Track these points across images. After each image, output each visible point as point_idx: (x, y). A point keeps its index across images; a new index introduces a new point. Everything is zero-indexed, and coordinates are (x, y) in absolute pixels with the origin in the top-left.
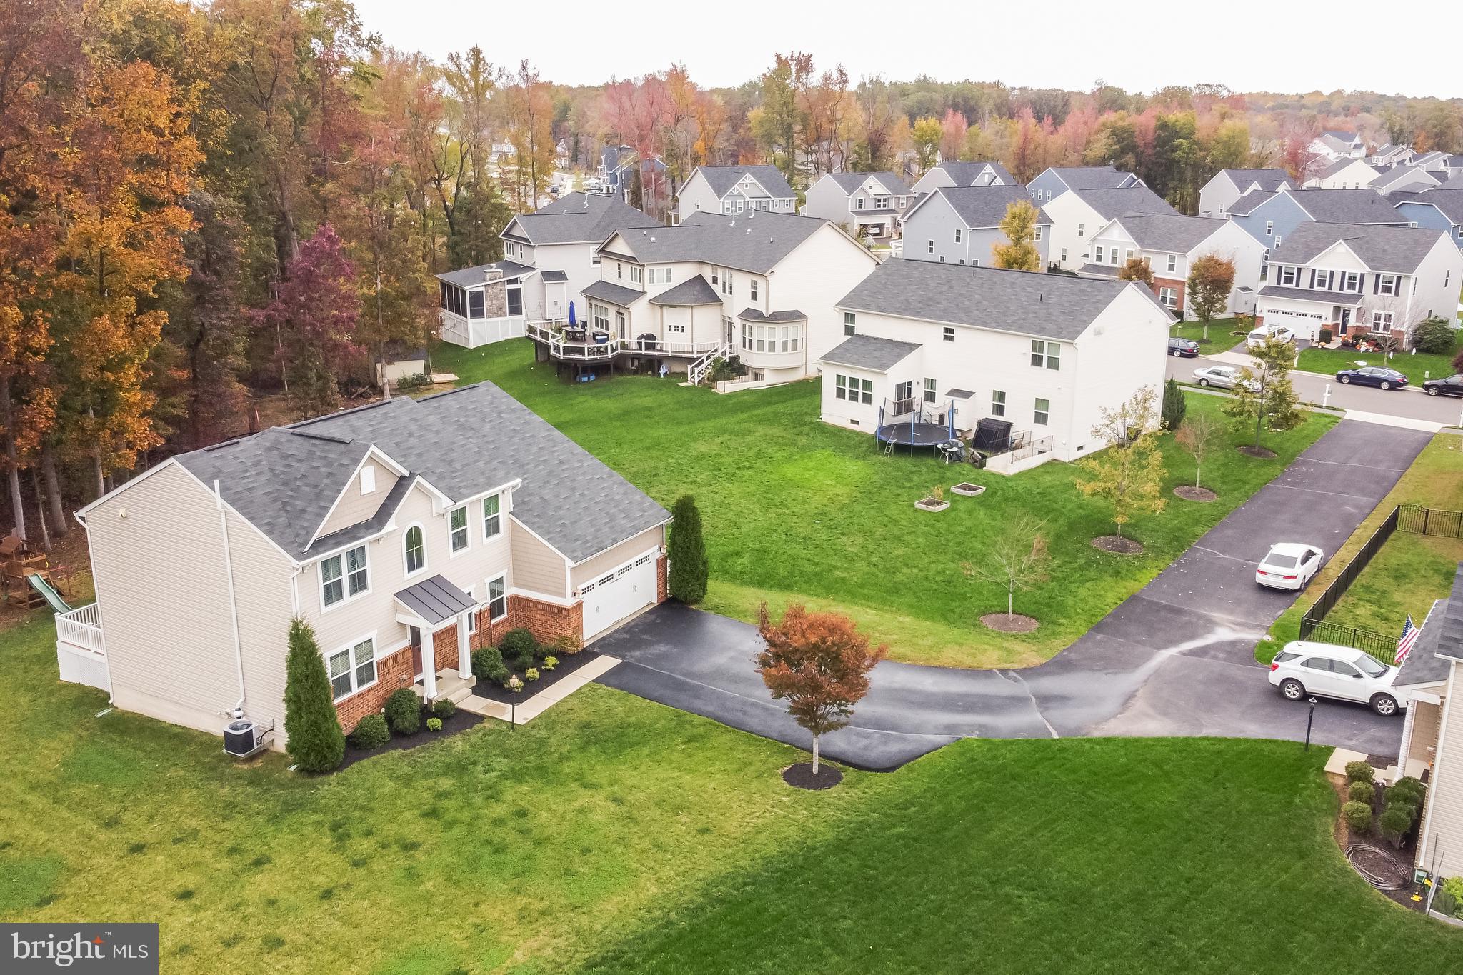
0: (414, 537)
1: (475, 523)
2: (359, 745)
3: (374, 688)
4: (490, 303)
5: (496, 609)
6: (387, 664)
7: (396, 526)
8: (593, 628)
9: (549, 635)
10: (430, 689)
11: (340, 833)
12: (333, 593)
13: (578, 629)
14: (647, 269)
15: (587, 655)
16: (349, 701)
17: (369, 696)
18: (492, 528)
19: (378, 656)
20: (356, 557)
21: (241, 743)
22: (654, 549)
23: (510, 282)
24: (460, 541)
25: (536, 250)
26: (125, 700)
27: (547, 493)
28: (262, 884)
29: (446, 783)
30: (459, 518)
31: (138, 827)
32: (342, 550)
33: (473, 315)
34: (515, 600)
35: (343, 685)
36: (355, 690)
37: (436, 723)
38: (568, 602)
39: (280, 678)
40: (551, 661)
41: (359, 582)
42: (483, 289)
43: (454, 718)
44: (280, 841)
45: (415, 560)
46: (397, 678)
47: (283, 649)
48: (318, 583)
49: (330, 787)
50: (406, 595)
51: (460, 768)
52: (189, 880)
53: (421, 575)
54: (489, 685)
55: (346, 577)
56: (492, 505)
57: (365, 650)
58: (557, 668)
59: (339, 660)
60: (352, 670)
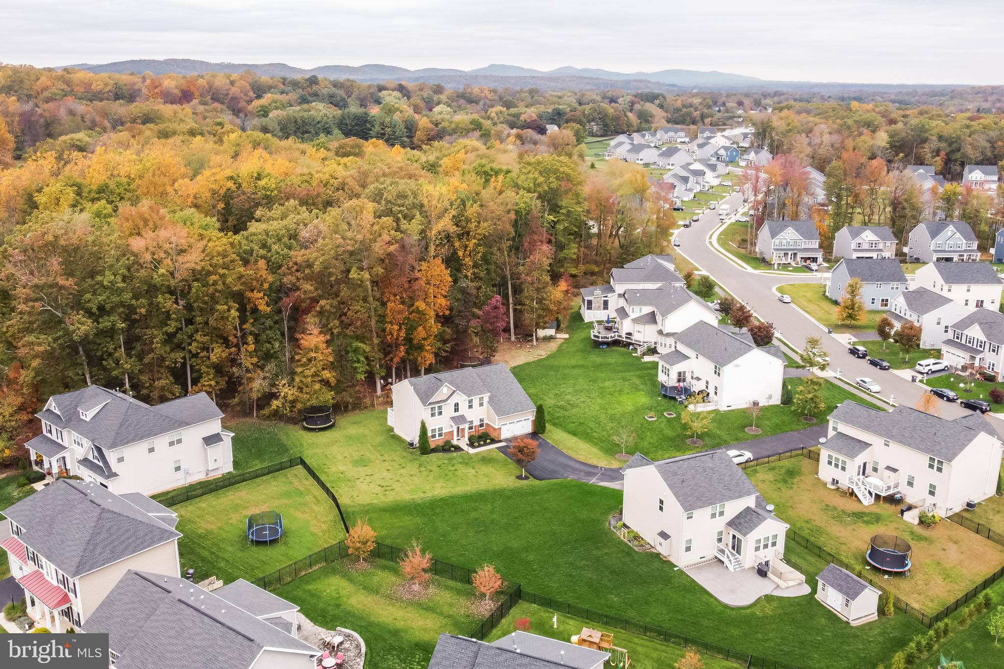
0: (457, 405)
1: (476, 403)
2: (434, 450)
3: (441, 438)
4: (595, 305)
5: (481, 425)
6: (446, 434)
7: (451, 402)
8: (503, 436)
9: (493, 435)
10: (455, 442)
11: (420, 466)
12: (433, 415)
13: (500, 434)
15: (500, 441)
16: (434, 440)
17: (439, 440)
18: (481, 404)
19: (444, 431)
20: (440, 408)
21: (412, 444)
22: (532, 417)
23: (604, 297)
24: (470, 407)
26: (397, 431)
27: (501, 398)
28: (402, 471)
29: (446, 462)
30: (471, 401)
31: (386, 457)
32: (436, 406)
33: (588, 309)
34: (487, 424)
35: (434, 436)
36: (437, 438)
37: (453, 449)
38: (497, 427)
39: (418, 433)
40: (488, 441)
41: (440, 413)
42: (593, 299)
43: (458, 449)
44: (409, 465)
45: (456, 410)
46: (447, 438)
47: (419, 425)
48: (430, 412)
49: (425, 457)
50: (453, 418)
51: (450, 459)
52: (389, 468)
53: (457, 414)
54: (471, 445)
55: (437, 412)
56: (481, 399)
57: (441, 429)
58: (490, 444)
59: (433, 431)
60: (437, 433)
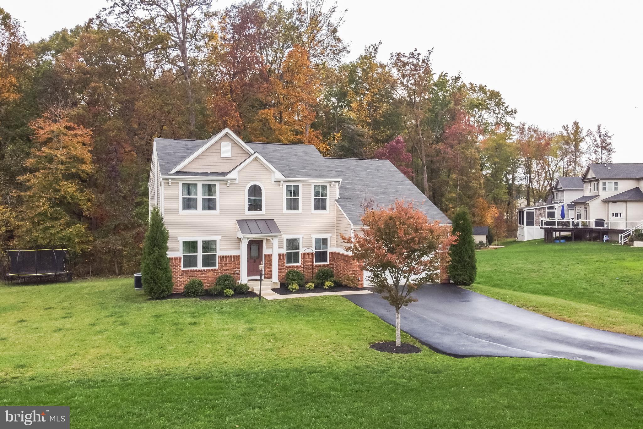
0: (255, 191)
1: (306, 198)
2: (183, 294)
3: (213, 270)
4: (537, 218)
5: (321, 256)
6: (225, 259)
7: (240, 181)
9: (344, 275)
12: (189, 204)
13: (358, 273)
14: (601, 183)
16: (194, 271)
17: (209, 274)
18: (320, 205)
20: (209, 189)
23: (549, 208)
24: (293, 204)
25: (565, 192)
30: (293, 191)
32: (199, 182)
33: (527, 224)
34: (337, 255)
35: (190, 261)
36: (200, 266)
37: (228, 292)
38: (351, 252)
40: (328, 284)
41: (210, 204)
42: (534, 211)
43: (245, 293)
45: (255, 205)
48: (179, 194)
50: (242, 223)
53: (258, 215)
54: (285, 288)
55: (200, 196)
56: (321, 192)
57: (210, 246)
58: (330, 289)
59: (189, 246)
60: (200, 254)
